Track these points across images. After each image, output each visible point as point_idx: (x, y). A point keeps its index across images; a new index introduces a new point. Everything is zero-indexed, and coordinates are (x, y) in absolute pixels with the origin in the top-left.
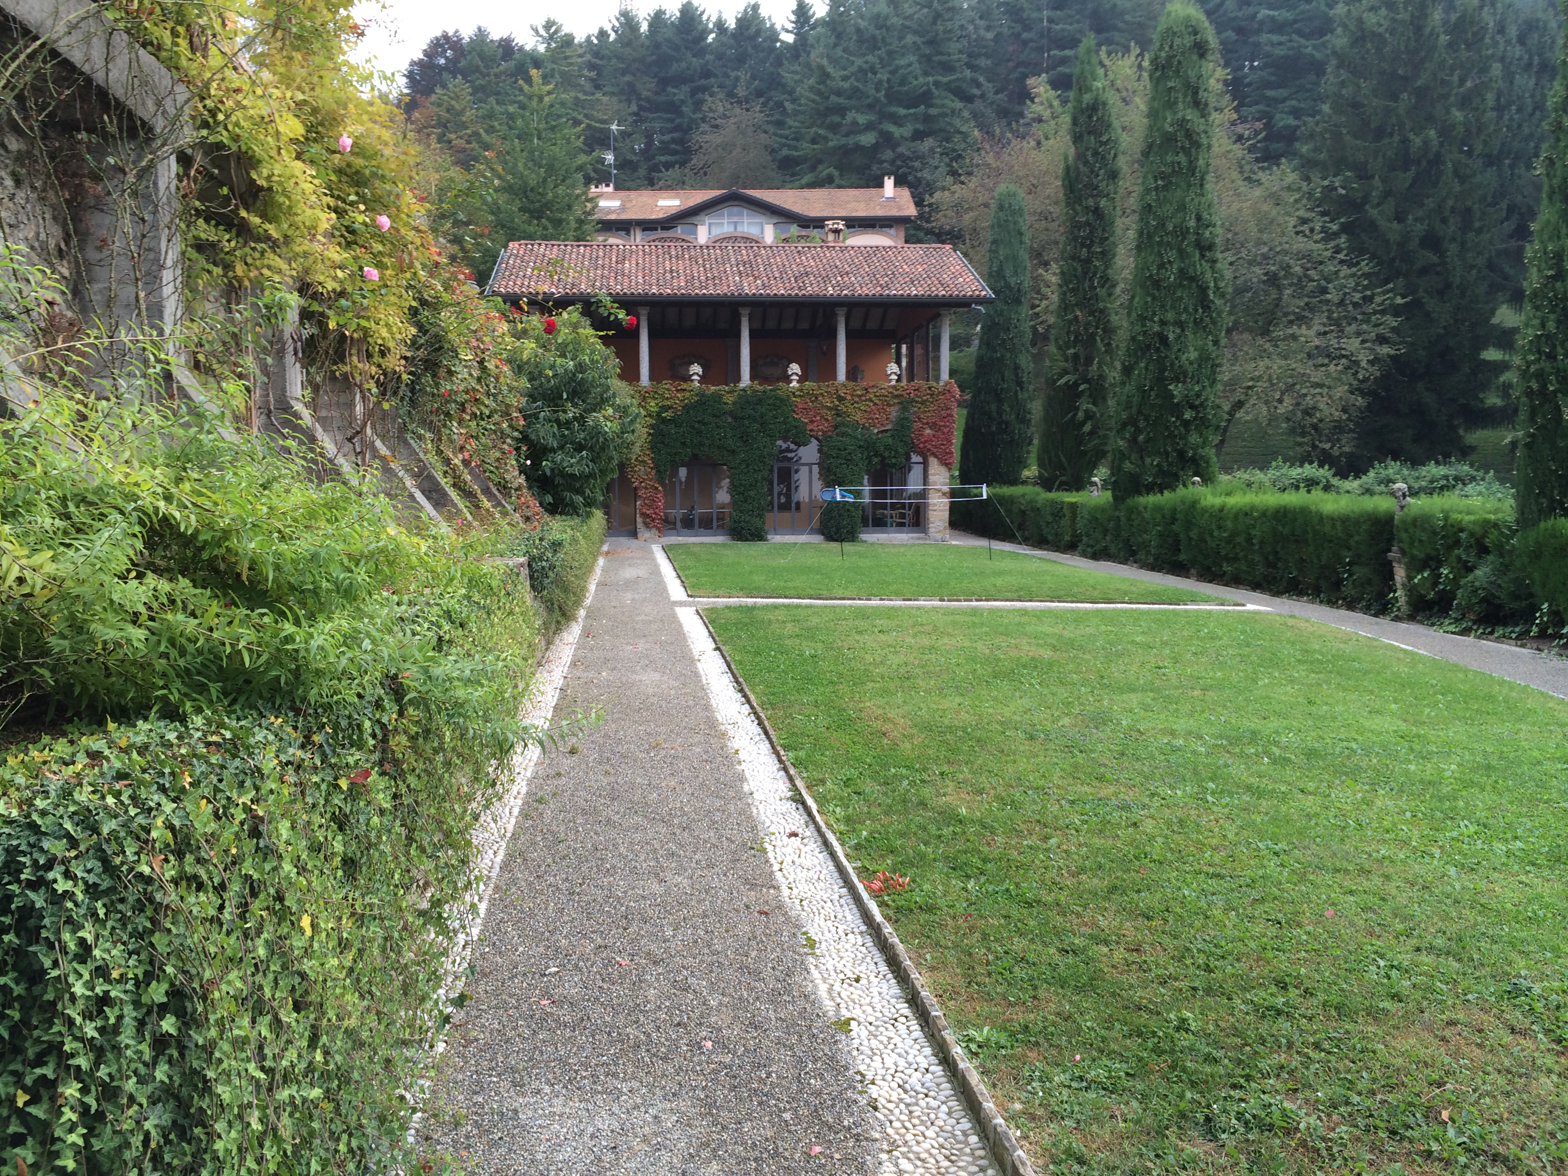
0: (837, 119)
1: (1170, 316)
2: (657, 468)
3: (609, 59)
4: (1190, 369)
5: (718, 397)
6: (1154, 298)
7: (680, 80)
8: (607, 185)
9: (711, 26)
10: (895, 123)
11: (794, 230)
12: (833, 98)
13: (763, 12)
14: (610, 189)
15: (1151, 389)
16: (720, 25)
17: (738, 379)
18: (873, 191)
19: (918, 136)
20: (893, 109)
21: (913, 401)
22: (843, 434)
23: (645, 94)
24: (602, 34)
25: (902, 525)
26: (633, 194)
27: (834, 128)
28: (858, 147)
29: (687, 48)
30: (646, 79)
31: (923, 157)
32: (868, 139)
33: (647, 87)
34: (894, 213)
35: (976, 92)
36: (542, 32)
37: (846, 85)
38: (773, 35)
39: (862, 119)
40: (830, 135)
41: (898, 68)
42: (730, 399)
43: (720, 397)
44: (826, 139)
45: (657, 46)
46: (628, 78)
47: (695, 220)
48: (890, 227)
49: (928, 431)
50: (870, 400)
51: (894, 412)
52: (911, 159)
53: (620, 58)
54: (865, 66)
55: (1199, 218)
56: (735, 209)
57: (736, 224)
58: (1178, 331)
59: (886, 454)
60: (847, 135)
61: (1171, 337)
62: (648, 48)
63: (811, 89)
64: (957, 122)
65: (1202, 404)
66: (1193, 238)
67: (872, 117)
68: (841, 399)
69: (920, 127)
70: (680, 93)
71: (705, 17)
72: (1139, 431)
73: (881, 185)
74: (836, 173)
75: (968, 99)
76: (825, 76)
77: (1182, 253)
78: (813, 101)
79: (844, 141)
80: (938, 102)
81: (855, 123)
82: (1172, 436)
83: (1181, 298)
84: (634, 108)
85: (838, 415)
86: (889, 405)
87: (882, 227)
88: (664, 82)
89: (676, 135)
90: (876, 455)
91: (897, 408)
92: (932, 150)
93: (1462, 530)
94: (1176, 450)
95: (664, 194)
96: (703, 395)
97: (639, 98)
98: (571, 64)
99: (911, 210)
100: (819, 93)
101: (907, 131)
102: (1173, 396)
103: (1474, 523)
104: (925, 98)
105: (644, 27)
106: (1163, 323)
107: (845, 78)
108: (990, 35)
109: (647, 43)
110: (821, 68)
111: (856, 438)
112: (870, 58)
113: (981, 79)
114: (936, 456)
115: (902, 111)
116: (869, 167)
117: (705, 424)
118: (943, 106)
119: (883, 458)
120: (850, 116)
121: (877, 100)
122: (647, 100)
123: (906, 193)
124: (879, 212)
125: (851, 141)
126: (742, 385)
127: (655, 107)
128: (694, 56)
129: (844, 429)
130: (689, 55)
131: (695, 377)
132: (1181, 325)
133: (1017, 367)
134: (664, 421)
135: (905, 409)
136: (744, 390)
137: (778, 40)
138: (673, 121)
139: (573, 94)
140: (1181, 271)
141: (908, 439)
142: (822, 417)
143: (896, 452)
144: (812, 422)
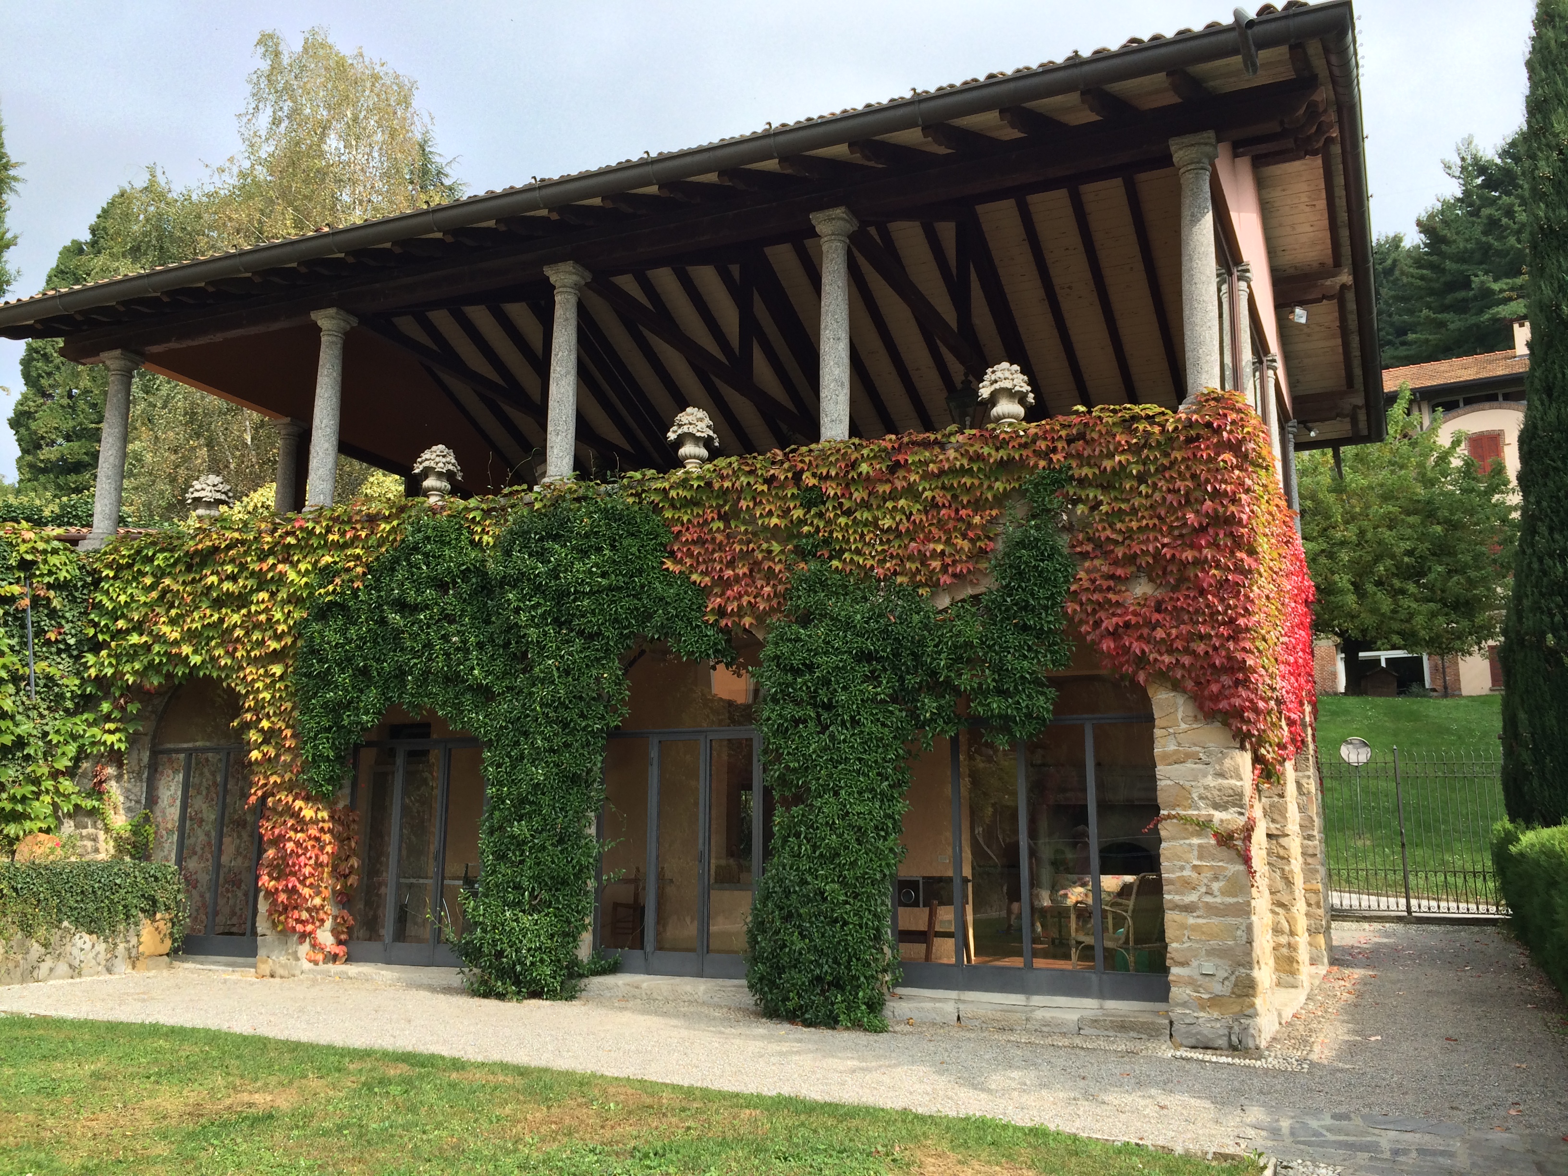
2: (304, 746)
21: (1063, 476)
49: (1142, 589)
50: (911, 492)
51: (997, 528)
59: (965, 681)
68: (811, 498)
85: (802, 554)
86: (978, 505)
91: (1020, 510)
114: (1176, 686)
135: (1042, 513)
141: (1049, 620)
142: (755, 566)
143: (1000, 669)
144: (727, 584)
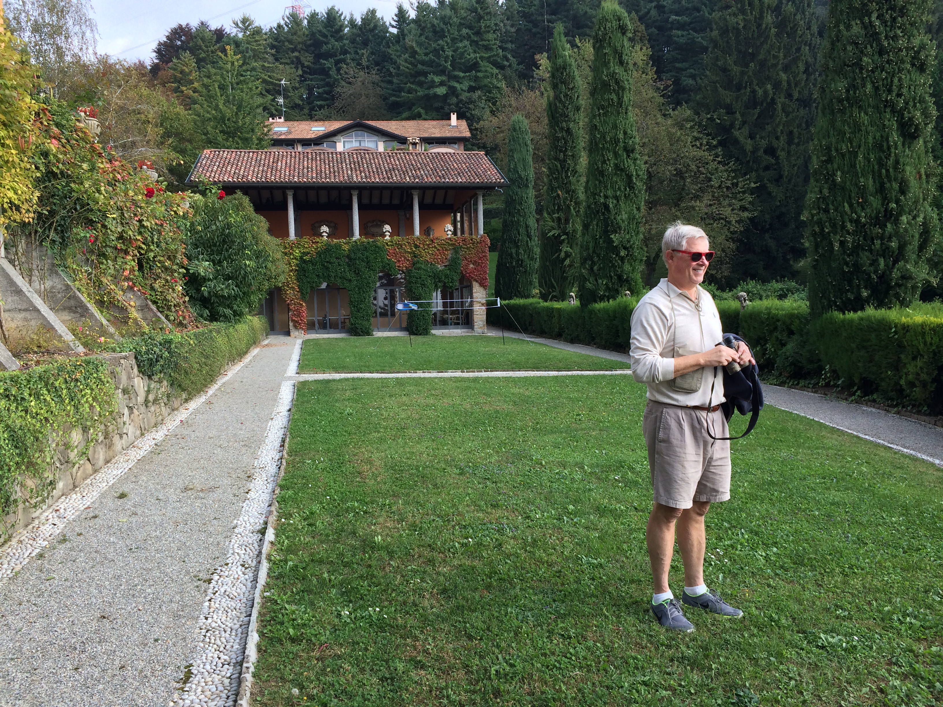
0: (423, 79)
1: (610, 193)
2: (301, 291)
3: (284, 42)
4: (623, 225)
5: (338, 247)
6: (600, 182)
7: (327, 56)
8: (280, 118)
9: (346, 23)
10: (458, 82)
11: (395, 144)
12: (419, 66)
13: (379, 15)
14: (282, 120)
15: (601, 237)
16: (352, 22)
17: (352, 235)
18: (445, 122)
19: (472, 89)
20: (456, 73)
21: (461, 247)
22: (419, 269)
23: (306, 63)
24: (279, 26)
25: (458, 324)
26: (296, 123)
27: (421, 84)
28: (436, 96)
29: (331, 36)
30: (307, 54)
31: (475, 102)
32: (441, 91)
33: (307, 59)
34: (457, 135)
35: (506, 63)
36: (241, 25)
37: (427, 59)
38: (385, 29)
39: (437, 79)
40: (418, 89)
41: (458, 48)
42: (346, 247)
43: (340, 246)
44: (416, 91)
45: (313, 34)
46: (296, 54)
47: (334, 139)
48: (455, 143)
49: (472, 266)
50: (435, 247)
51: (450, 254)
52: (468, 103)
53: (290, 42)
54: (438, 47)
55: (625, 133)
56: (360, 132)
57: (360, 141)
58: (615, 202)
59: (446, 281)
60: (429, 88)
61: (611, 206)
62: (307, 35)
63: (406, 61)
64: (495, 81)
65: (631, 247)
66: (622, 144)
67: (444, 78)
68: (416, 246)
69: (473, 84)
70: (328, 63)
71: (342, 18)
72: (594, 263)
73: (449, 119)
74: (422, 111)
75: (501, 67)
76: (414, 53)
77: (616, 155)
78: (408, 68)
79: (426, 92)
80: (483, 69)
81: (433, 81)
82: (613, 266)
83: (616, 182)
84: (300, 72)
85: (415, 257)
86: (446, 250)
87: (450, 143)
88: (318, 57)
89: (326, 89)
90: (440, 281)
91: (452, 251)
92: (480, 97)
93: (778, 320)
94: (617, 275)
95: (316, 124)
96: (330, 245)
97: (303, 66)
98: (260, 45)
99: (468, 134)
100: (411, 63)
101: (465, 86)
102: (613, 242)
103: (785, 315)
104: (475, 66)
105: (305, 22)
106: (606, 197)
107: (426, 54)
108: (513, 30)
109: (307, 32)
110: (412, 47)
111: (427, 271)
112: (440, 42)
113: (509, 56)
114: (477, 282)
115: (462, 74)
116: (442, 108)
117: (331, 263)
118: (486, 71)
119: (445, 283)
120: (430, 77)
121: (446, 68)
122: (308, 67)
123: (464, 124)
124: (448, 135)
125: (432, 92)
126: (354, 239)
127: (312, 72)
128: (336, 41)
129: (419, 265)
130: (333, 40)
131: (324, 234)
132: (617, 198)
133: (527, 226)
134: (305, 261)
135: (456, 252)
136: (355, 242)
137: (387, 32)
138: (324, 80)
139: (261, 63)
140: (616, 165)
141: (459, 271)
142: (405, 258)
143: (452, 279)
144: (399, 261)
